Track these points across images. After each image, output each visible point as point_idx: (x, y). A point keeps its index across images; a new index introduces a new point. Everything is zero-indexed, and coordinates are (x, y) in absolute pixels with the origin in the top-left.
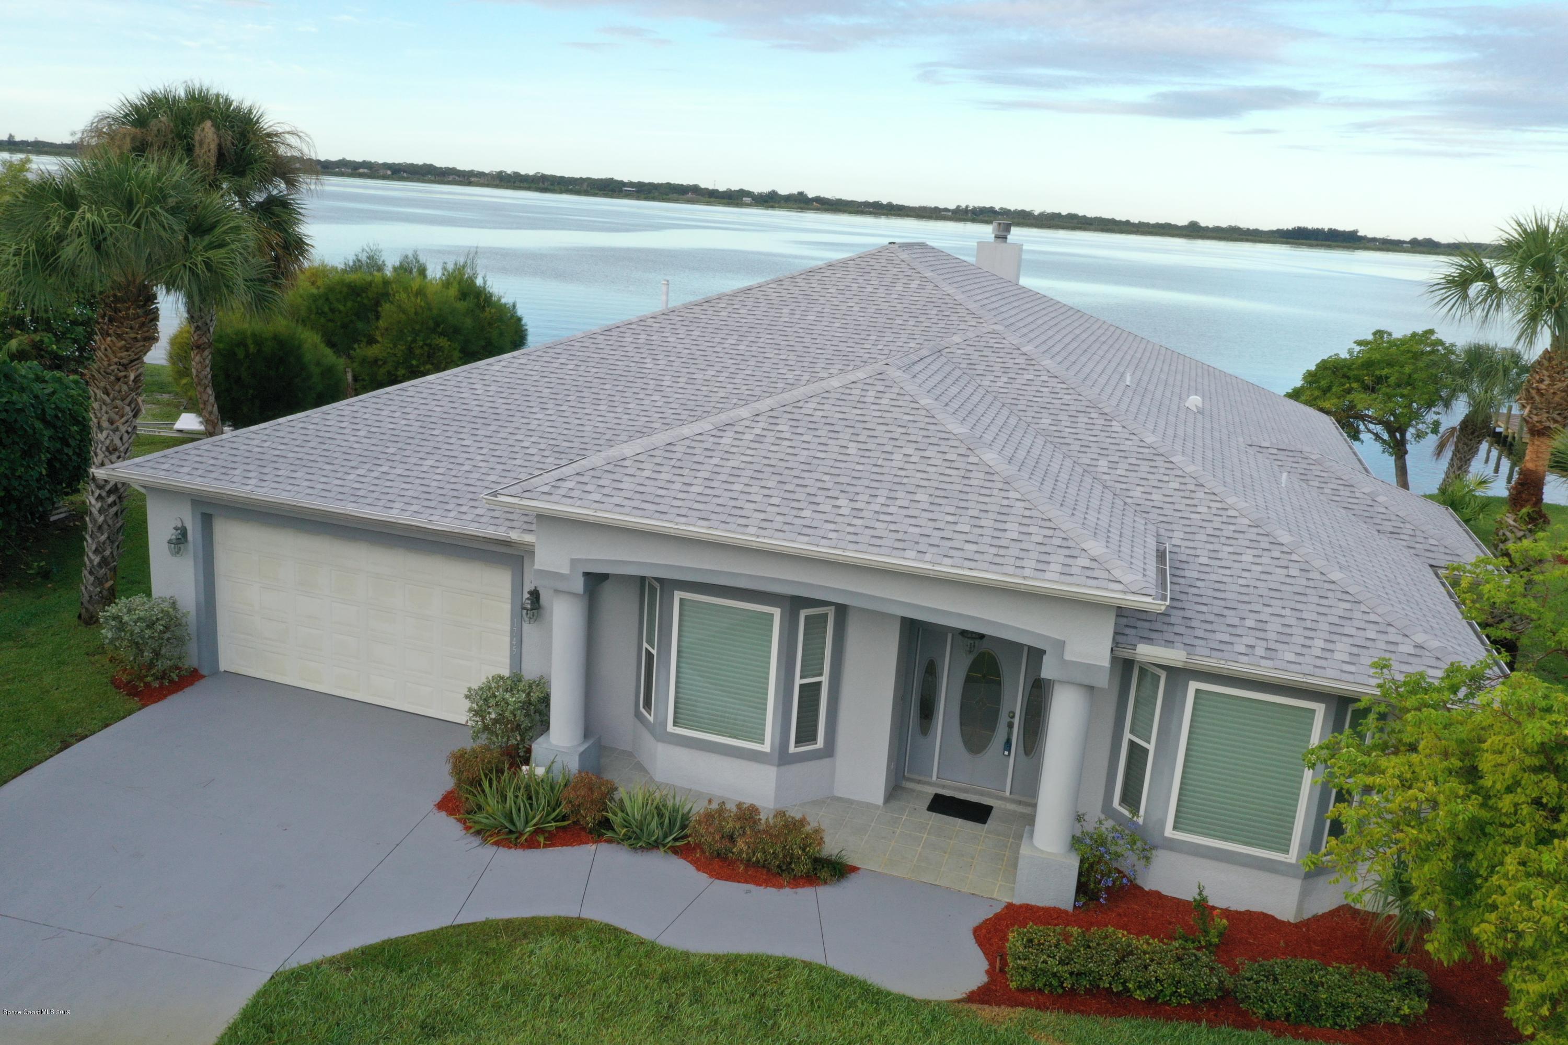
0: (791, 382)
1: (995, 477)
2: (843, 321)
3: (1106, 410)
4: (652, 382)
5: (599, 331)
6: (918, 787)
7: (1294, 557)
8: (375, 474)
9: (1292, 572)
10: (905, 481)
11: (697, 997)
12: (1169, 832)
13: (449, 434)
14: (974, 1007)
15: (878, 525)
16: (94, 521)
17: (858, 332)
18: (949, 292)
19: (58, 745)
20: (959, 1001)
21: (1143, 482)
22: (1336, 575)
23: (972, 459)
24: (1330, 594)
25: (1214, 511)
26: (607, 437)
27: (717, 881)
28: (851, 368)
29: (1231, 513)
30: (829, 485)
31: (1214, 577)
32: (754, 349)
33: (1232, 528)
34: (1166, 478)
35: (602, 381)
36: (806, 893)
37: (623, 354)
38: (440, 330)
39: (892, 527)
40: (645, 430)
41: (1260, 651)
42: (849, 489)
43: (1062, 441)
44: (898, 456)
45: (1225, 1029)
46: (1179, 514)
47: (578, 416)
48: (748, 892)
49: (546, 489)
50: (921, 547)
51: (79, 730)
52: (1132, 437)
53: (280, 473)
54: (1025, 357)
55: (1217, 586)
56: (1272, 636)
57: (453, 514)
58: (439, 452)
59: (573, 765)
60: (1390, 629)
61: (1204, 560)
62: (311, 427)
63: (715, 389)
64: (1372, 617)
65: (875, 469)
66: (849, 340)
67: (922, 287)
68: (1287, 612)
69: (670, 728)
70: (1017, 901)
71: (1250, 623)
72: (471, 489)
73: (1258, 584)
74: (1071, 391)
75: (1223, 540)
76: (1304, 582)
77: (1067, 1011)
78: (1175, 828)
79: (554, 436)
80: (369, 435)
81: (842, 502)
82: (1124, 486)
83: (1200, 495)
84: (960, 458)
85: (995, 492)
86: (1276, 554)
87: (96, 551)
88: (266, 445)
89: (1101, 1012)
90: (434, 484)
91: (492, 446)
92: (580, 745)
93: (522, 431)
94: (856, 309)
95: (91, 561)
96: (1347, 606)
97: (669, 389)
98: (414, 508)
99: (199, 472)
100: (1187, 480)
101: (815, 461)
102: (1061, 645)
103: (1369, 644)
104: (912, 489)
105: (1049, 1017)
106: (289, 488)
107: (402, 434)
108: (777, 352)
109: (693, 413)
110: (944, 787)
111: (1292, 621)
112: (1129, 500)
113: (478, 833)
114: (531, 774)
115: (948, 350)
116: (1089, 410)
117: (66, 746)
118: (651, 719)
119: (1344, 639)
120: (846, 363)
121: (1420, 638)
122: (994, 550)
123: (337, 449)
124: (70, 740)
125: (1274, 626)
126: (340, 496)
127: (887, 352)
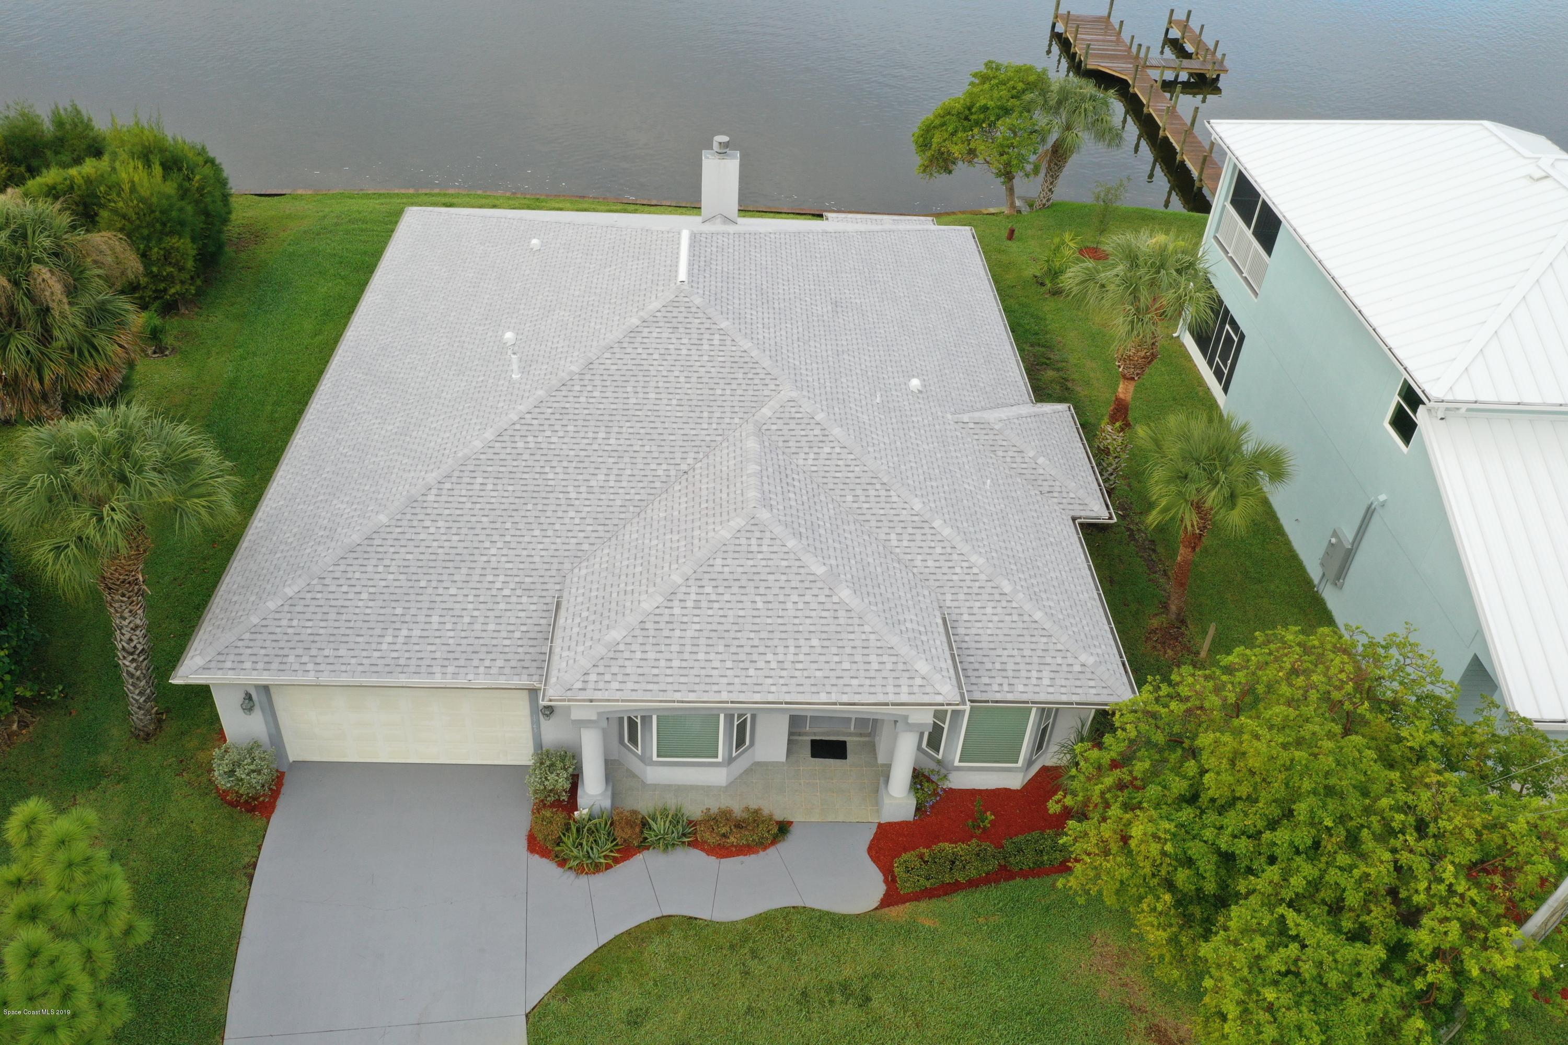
0: (664, 479)
1: (853, 614)
2: (678, 397)
3: (885, 480)
4: (561, 496)
5: (492, 438)
6: (800, 738)
7: (1014, 605)
8: (401, 640)
9: (1015, 618)
10: (801, 628)
11: (754, 954)
12: (957, 763)
13: (434, 584)
14: (887, 910)
15: (797, 674)
16: (131, 675)
17: (693, 408)
18: (746, 348)
19: (245, 879)
20: (876, 909)
21: (920, 551)
22: (1038, 615)
23: (835, 599)
24: (1036, 633)
25: (966, 571)
26: (555, 566)
27: (723, 860)
28: (701, 455)
29: (975, 570)
30: (756, 642)
31: (974, 631)
32: (622, 441)
33: (977, 584)
34: (933, 544)
35: (522, 501)
36: (772, 851)
37: (524, 463)
38: (168, 229)
39: (806, 673)
40: (579, 554)
41: (1006, 688)
42: (770, 643)
43: (863, 518)
44: (789, 605)
45: (1003, 884)
46: (946, 577)
47: (523, 546)
48: (742, 863)
49: (579, 685)
50: (828, 688)
51: (247, 860)
52: (906, 506)
53: (326, 652)
54: (819, 427)
55: (977, 638)
56: (1010, 674)
57: (481, 670)
58: (437, 605)
59: (607, 803)
60: (1069, 654)
61: (966, 617)
62: (319, 596)
63: (612, 497)
64: (1059, 647)
65: (780, 621)
66: (690, 420)
67: (723, 343)
68: (1015, 652)
69: (655, 758)
70: (883, 821)
71: (998, 666)
72: (481, 641)
73: (998, 632)
74: (858, 463)
75: (975, 597)
76: (1021, 625)
77: (930, 898)
78: (960, 761)
79: (515, 572)
80: (372, 597)
81: (770, 657)
82: (909, 557)
83: (955, 557)
84: (828, 599)
85: (856, 628)
86: (1004, 604)
87: (141, 694)
88: (295, 623)
89: (946, 894)
90: (451, 641)
91: (474, 592)
92: (606, 790)
93: (488, 571)
94: (682, 379)
95: (137, 701)
96: (1044, 640)
97: (577, 502)
98: (450, 669)
99: (260, 666)
100: (946, 544)
101: (741, 620)
102: (906, 717)
103: (1058, 668)
104: (807, 636)
105: (923, 905)
106: (344, 668)
107: (397, 591)
108: (640, 442)
109: (606, 528)
110: (815, 734)
111: (1018, 659)
112: (915, 570)
113: (570, 868)
114: (581, 815)
115: (765, 427)
116: (874, 481)
117: (251, 877)
118: (639, 752)
119: (1047, 667)
120: (696, 449)
121: (1083, 658)
122: (868, 682)
123: (355, 617)
124: (250, 871)
125: (1010, 666)
126: (387, 669)
127: (720, 432)
